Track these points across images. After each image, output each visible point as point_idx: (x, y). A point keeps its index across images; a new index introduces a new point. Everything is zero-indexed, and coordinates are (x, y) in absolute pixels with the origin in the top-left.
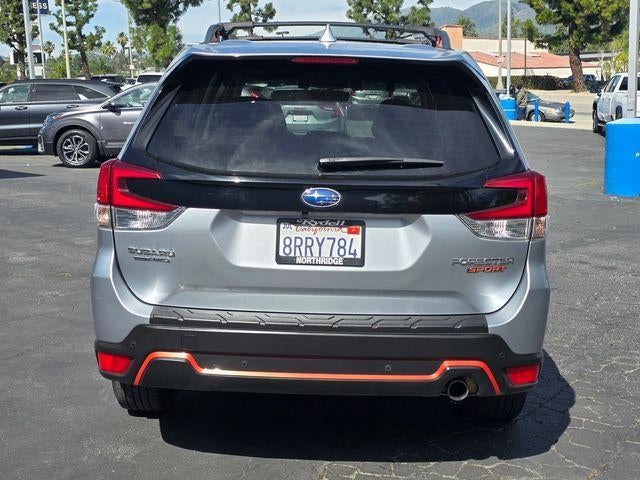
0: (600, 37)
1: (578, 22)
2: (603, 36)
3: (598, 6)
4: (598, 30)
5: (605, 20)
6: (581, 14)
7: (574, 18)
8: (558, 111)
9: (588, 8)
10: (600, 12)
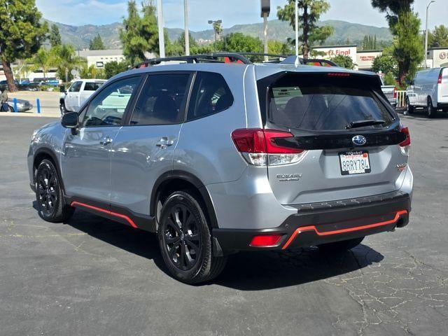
0: (24, 54)
1: (8, 43)
2: (27, 54)
3: (21, 33)
4: (22, 50)
5: (26, 43)
6: (9, 38)
7: (4, 40)
8: (22, 105)
9: (15, 34)
10: (23, 37)
